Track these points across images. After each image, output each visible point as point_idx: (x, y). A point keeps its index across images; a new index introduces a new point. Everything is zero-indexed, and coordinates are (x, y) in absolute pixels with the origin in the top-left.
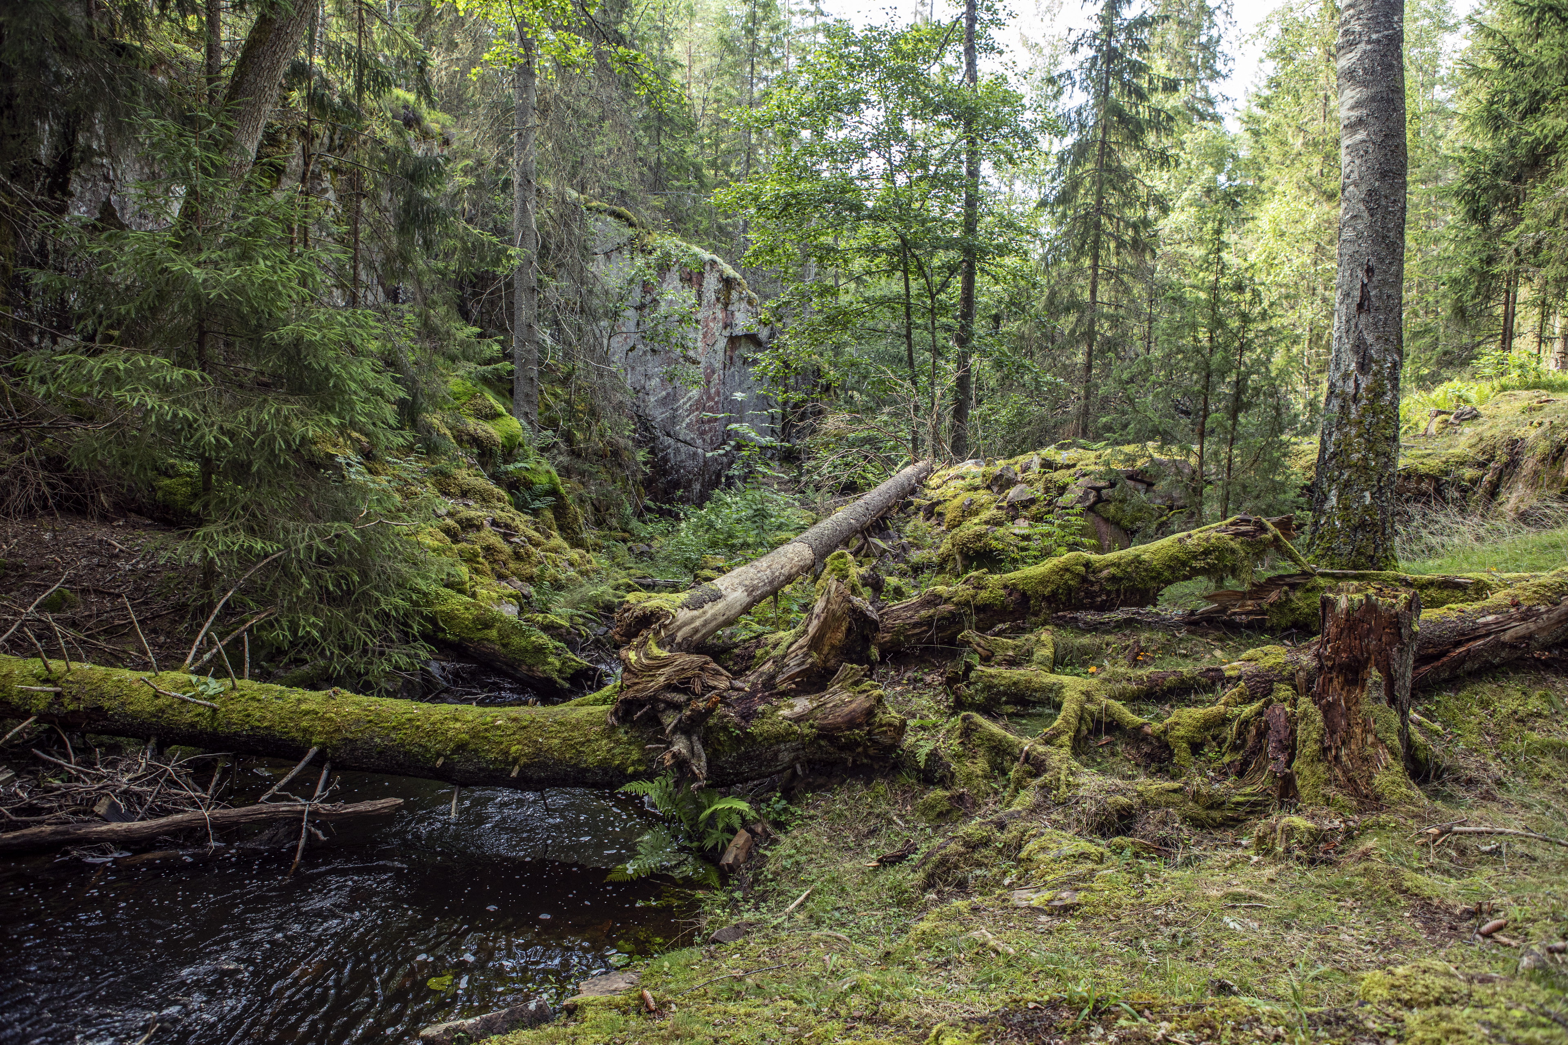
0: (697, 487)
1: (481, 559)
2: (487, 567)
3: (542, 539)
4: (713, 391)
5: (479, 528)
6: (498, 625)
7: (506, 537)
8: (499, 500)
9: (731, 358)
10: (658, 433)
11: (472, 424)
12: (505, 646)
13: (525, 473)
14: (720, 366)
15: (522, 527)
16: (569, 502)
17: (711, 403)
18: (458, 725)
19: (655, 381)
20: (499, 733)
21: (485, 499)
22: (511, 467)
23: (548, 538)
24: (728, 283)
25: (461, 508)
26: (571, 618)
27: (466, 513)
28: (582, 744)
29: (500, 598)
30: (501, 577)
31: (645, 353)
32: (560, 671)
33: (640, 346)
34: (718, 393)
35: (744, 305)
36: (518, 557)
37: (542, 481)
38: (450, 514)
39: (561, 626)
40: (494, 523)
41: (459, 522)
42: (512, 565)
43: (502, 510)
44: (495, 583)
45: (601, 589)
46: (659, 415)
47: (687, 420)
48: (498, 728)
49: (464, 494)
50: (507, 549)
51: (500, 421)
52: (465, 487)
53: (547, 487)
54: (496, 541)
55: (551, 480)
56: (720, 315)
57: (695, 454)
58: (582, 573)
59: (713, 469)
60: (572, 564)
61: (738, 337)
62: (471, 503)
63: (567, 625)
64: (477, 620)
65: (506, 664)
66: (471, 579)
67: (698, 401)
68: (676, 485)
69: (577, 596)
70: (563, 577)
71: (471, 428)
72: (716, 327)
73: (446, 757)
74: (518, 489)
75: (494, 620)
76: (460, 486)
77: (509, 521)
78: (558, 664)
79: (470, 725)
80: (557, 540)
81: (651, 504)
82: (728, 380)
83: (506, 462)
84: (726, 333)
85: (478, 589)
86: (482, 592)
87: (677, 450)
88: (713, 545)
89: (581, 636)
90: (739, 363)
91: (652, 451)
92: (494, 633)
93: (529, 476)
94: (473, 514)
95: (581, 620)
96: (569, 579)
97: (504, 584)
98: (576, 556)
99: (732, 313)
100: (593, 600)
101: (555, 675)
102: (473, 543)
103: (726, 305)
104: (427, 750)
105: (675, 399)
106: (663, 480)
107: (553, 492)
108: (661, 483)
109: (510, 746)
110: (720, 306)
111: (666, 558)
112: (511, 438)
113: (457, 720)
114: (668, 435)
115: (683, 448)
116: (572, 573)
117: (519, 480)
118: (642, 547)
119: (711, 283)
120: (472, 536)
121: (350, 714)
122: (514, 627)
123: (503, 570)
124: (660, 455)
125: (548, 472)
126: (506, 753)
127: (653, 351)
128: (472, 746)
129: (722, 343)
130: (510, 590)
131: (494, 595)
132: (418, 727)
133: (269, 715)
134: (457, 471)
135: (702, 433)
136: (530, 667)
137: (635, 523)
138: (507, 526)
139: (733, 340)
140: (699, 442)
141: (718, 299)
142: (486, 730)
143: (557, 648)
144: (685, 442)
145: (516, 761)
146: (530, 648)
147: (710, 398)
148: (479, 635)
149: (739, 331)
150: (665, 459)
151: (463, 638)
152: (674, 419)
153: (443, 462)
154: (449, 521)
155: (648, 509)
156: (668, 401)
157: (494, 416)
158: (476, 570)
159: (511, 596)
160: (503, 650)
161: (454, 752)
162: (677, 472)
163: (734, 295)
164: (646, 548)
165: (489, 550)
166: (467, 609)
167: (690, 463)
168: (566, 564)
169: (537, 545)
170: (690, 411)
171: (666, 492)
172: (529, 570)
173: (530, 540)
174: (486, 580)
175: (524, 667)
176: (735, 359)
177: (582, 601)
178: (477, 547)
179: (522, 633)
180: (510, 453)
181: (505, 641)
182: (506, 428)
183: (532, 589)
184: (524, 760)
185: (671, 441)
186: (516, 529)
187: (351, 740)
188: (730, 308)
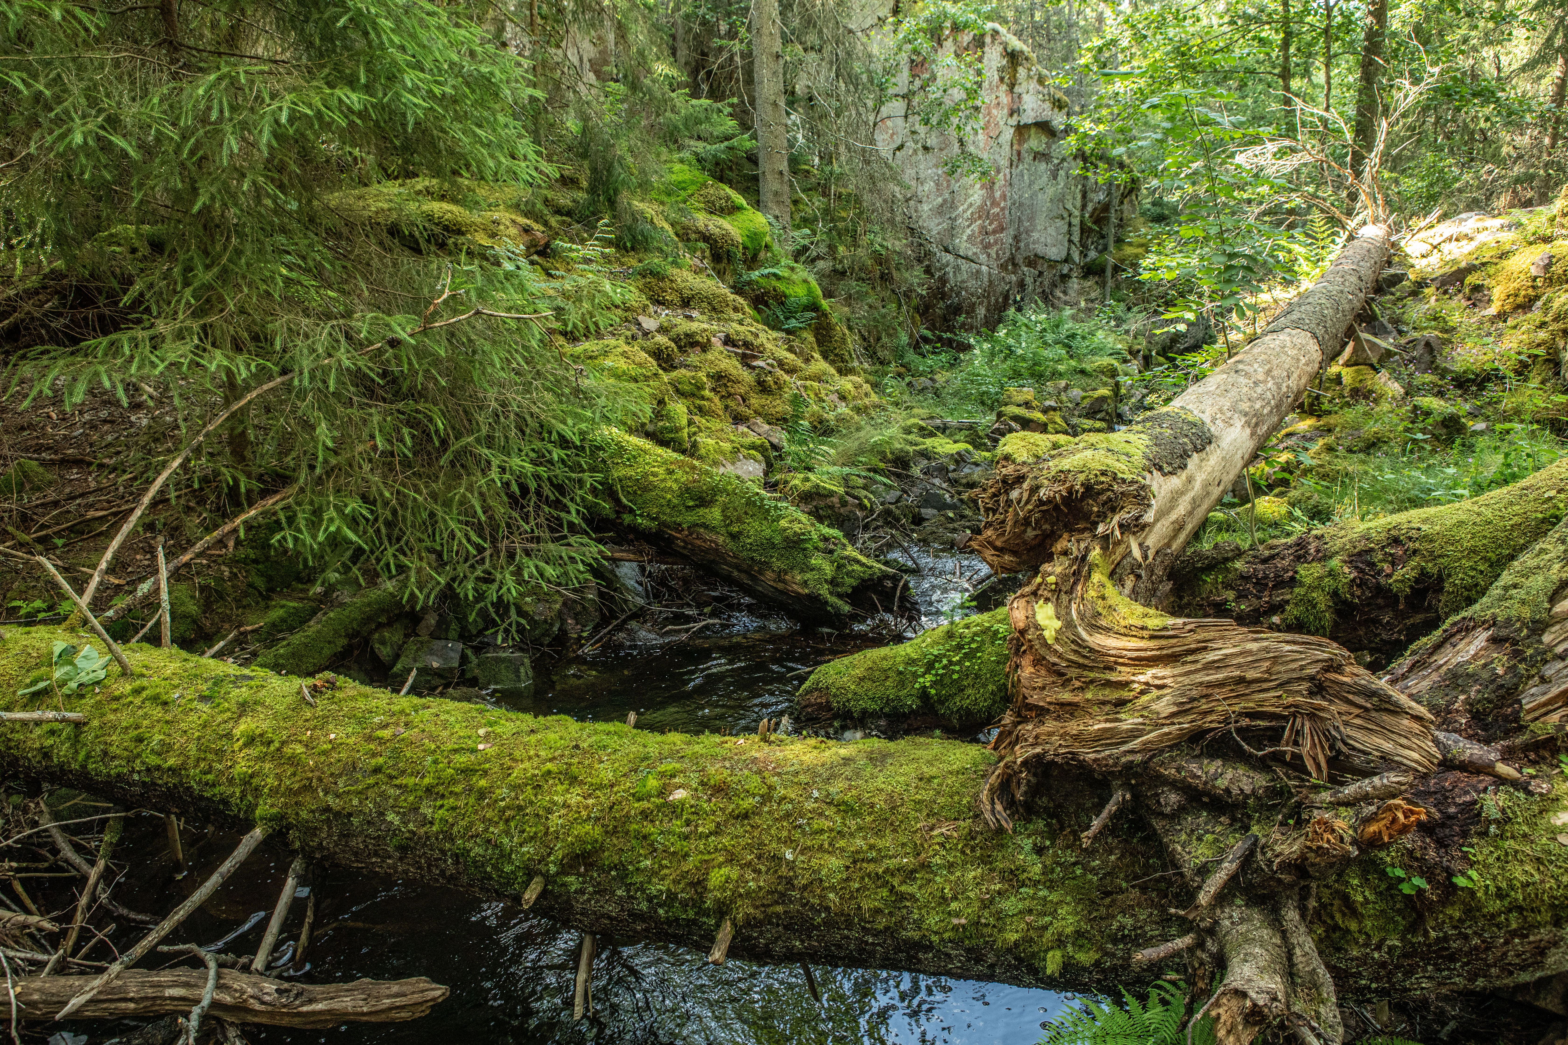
0: (981, 311)
1: (707, 393)
2: (717, 404)
3: (799, 363)
4: (998, 194)
5: (705, 347)
6: (722, 499)
7: (746, 360)
8: (736, 310)
9: (1019, 153)
10: (934, 248)
11: (702, 220)
12: (734, 537)
13: (775, 283)
14: (1007, 163)
15: (769, 346)
16: (834, 321)
17: (996, 210)
18: (574, 798)
19: (929, 186)
20: (677, 825)
21: (715, 308)
22: (755, 275)
23: (807, 361)
24: (1013, 58)
25: (679, 320)
26: (846, 479)
27: (684, 326)
28: (909, 875)
29: (736, 451)
30: (738, 419)
31: (915, 151)
32: (833, 582)
33: (910, 144)
34: (1004, 197)
35: (1033, 85)
36: (763, 388)
37: (797, 292)
38: (662, 330)
39: (832, 494)
40: (728, 341)
41: (676, 340)
42: (755, 401)
43: (741, 323)
44: (729, 428)
45: (888, 432)
46: (933, 226)
47: (968, 231)
48: (675, 810)
49: (686, 303)
50: (747, 376)
51: (740, 216)
52: (687, 293)
53: (804, 300)
54: (731, 365)
55: (810, 291)
56: (1005, 99)
57: (978, 272)
58: (858, 410)
59: (999, 289)
60: (843, 398)
61: (1027, 126)
62: (695, 314)
63: (841, 490)
64: (686, 490)
65: (737, 567)
66: (690, 423)
67: (981, 208)
68: (957, 310)
69: (852, 445)
70: (831, 416)
71: (701, 225)
72: (1000, 115)
73: (548, 879)
74: (766, 305)
75: (715, 490)
76: (679, 291)
77: (750, 338)
78: (829, 570)
79: (604, 798)
80: (820, 365)
81: (928, 333)
82: (1015, 181)
83: (750, 268)
84: (1013, 121)
85: (701, 439)
86: (706, 442)
87: (957, 268)
88: (1016, 374)
89: (862, 507)
90: (1028, 158)
91: (928, 271)
92: (715, 515)
93: (781, 286)
94: (694, 326)
95: (861, 482)
96: (840, 419)
97: (743, 428)
98: (849, 386)
99: (1020, 96)
100: (877, 450)
101: (824, 591)
102: (697, 368)
103: (1012, 86)
104: (505, 856)
105: (953, 206)
106: (941, 304)
107: (814, 307)
108: (940, 308)
109: (706, 866)
110: (1004, 87)
111: (955, 394)
112: (754, 236)
113: (574, 780)
114: (947, 250)
115: (964, 265)
116: (843, 409)
117: (767, 293)
118: (924, 381)
119: (994, 58)
120: (694, 357)
121: (336, 746)
122: (750, 503)
123: (742, 409)
124: (937, 275)
125: (805, 281)
126: (699, 885)
127: (926, 148)
128: (608, 857)
129: (1008, 134)
130: (752, 438)
131: (726, 446)
132: (482, 794)
133: (179, 740)
134: (675, 271)
135: (987, 247)
136: (780, 575)
137: (911, 356)
138: (747, 344)
139: (1021, 130)
140: (983, 258)
141: (1002, 79)
142: (645, 815)
143: (826, 539)
144: (966, 258)
145: (722, 910)
146: (777, 540)
147: (994, 203)
148: (690, 518)
149: (1028, 118)
150: (943, 280)
151: (664, 524)
152: (952, 231)
153: (655, 260)
154: (662, 339)
155: (926, 340)
156: (946, 208)
157: (733, 210)
158: (700, 409)
159: (753, 447)
160: (731, 545)
161: (566, 868)
162: (958, 294)
163: (1022, 72)
164: (928, 383)
165: (720, 378)
166: (671, 472)
167: (972, 284)
168: (835, 397)
169: (791, 371)
170: (972, 220)
171: (945, 319)
172: (780, 406)
173: (781, 364)
174: (715, 424)
175: (769, 575)
176: (1024, 154)
177: (861, 451)
178: (702, 375)
179: (764, 513)
180: (755, 258)
181: (735, 529)
182: (747, 224)
183: (784, 435)
184: (744, 910)
185: (949, 257)
186: (761, 349)
187: (338, 814)
188: (1017, 89)
